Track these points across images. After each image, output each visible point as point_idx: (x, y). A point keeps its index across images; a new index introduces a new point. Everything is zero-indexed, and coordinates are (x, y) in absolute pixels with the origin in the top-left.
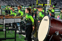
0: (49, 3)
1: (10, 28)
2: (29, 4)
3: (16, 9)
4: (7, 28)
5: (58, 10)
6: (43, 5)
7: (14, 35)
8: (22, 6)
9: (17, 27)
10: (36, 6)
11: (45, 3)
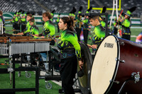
3: (39, 21)
5: (139, 23)
6: (102, 9)
9: (42, 63)
10: (87, 12)
11: (108, 5)
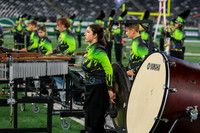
0: (164, 7)
1: (29, 94)
2: (96, 11)
4: (21, 95)
5: (196, 35)
6: (143, 14)
7: (45, 119)
8: (73, 18)
9: (56, 92)
10: (120, 18)
11: (152, 8)
